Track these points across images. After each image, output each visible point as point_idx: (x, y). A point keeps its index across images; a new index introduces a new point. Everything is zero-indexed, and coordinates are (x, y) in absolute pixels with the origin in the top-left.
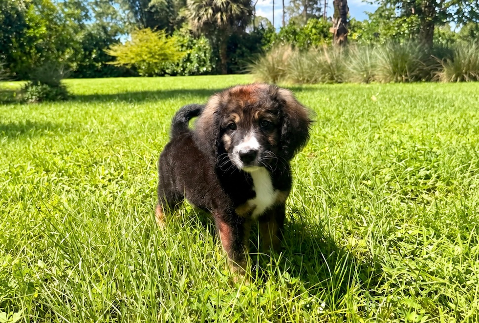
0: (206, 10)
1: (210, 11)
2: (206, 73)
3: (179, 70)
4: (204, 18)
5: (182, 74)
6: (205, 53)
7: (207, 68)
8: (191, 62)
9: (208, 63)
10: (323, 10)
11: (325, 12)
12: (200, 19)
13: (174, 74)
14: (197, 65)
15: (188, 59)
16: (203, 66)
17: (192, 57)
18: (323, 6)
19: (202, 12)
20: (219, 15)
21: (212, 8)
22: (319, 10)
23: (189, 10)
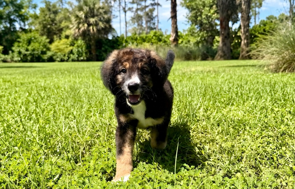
0: (83, 25)
1: (86, 25)
2: (82, 61)
3: (66, 58)
4: (82, 29)
5: (67, 61)
6: (82, 49)
7: (84, 58)
8: (73, 54)
9: (84, 54)
10: (156, 24)
11: (158, 26)
12: (79, 29)
13: (62, 61)
14: (77, 56)
15: (71, 52)
16: (81, 56)
17: (74, 51)
18: (156, 22)
19: (81, 26)
20: (91, 28)
21: (87, 24)
22: (154, 24)
23: (72, 24)
